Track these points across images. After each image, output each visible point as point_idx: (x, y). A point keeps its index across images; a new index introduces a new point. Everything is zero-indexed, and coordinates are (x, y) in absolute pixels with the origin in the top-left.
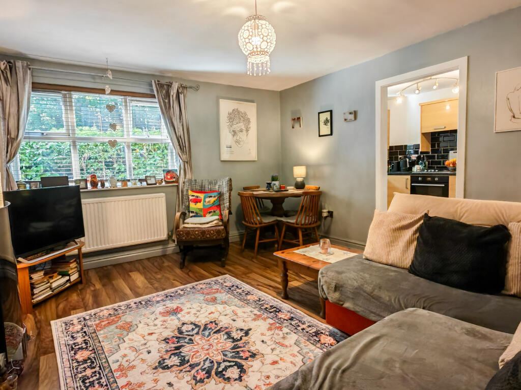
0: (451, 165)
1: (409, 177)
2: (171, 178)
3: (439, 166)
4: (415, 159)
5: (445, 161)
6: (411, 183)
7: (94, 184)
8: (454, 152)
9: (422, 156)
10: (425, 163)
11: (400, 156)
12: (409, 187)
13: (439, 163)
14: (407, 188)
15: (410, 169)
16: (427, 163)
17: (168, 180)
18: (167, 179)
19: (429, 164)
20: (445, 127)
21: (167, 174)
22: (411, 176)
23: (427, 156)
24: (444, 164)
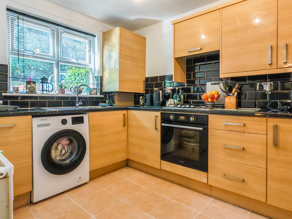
0: (210, 100)
1: (158, 114)
3: (195, 100)
4: (170, 92)
5: (202, 95)
6: (162, 122)
8: (212, 84)
9: (177, 89)
10: (179, 97)
11: (156, 89)
12: (159, 128)
13: (195, 97)
14: (156, 129)
15: (164, 104)
16: (182, 96)
19: (184, 99)
20: (201, 49)
22: (161, 113)
23: (183, 89)
24: (200, 98)
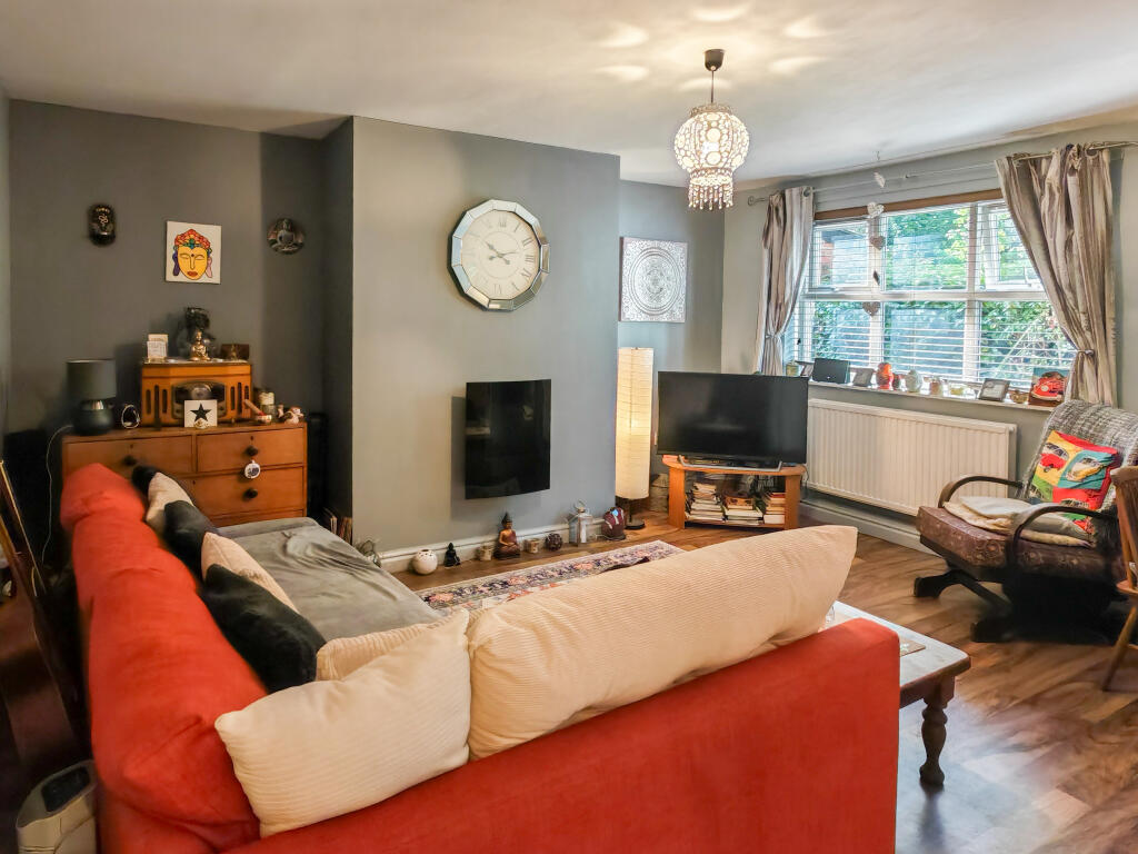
2: (1051, 392)
7: (883, 382)
17: (1039, 397)
18: (1039, 391)
21: (1042, 381)
